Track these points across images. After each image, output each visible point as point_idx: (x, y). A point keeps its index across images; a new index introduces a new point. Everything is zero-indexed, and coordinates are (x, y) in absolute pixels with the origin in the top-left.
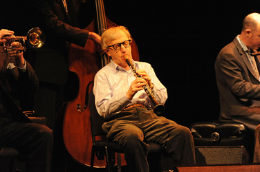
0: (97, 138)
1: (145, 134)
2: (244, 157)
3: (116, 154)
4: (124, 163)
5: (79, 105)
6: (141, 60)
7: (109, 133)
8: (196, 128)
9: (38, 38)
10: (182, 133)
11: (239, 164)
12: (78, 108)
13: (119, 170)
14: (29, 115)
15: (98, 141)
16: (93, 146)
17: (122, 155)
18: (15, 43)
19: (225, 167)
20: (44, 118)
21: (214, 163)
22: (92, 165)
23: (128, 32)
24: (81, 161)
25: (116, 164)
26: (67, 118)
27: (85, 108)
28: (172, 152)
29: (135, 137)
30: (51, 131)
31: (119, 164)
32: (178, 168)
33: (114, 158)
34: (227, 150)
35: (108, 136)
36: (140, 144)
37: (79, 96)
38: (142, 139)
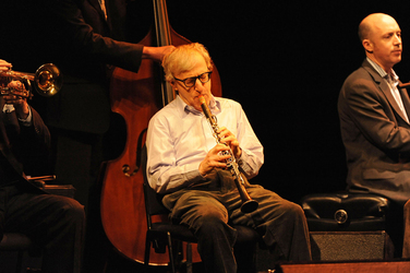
0: (155, 219)
1: (230, 212)
2: (386, 249)
3: (185, 243)
4: (197, 259)
5: (126, 166)
6: (225, 96)
7: (174, 211)
8: (310, 204)
9: (51, 80)
10: (290, 213)
11: (379, 261)
12: (125, 171)
13: (190, 270)
14: (47, 183)
15: (157, 224)
16: (149, 231)
17: (195, 246)
18: (14, 83)
19: (356, 264)
20: (71, 187)
21: (339, 258)
22: (147, 261)
23: (207, 54)
24: (129, 255)
25: (184, 261)
26: (108, 186)
27: (136, 171)
28: (275, 244)
29: (215, 218)
30: (83, 207)
31: (189, 259)
32: (283, 266)
33: (181, 251)
34: (359, 237)
35: (172, 215)
36: (222, 229)
37: (127, 153)
38: (226, 220)
